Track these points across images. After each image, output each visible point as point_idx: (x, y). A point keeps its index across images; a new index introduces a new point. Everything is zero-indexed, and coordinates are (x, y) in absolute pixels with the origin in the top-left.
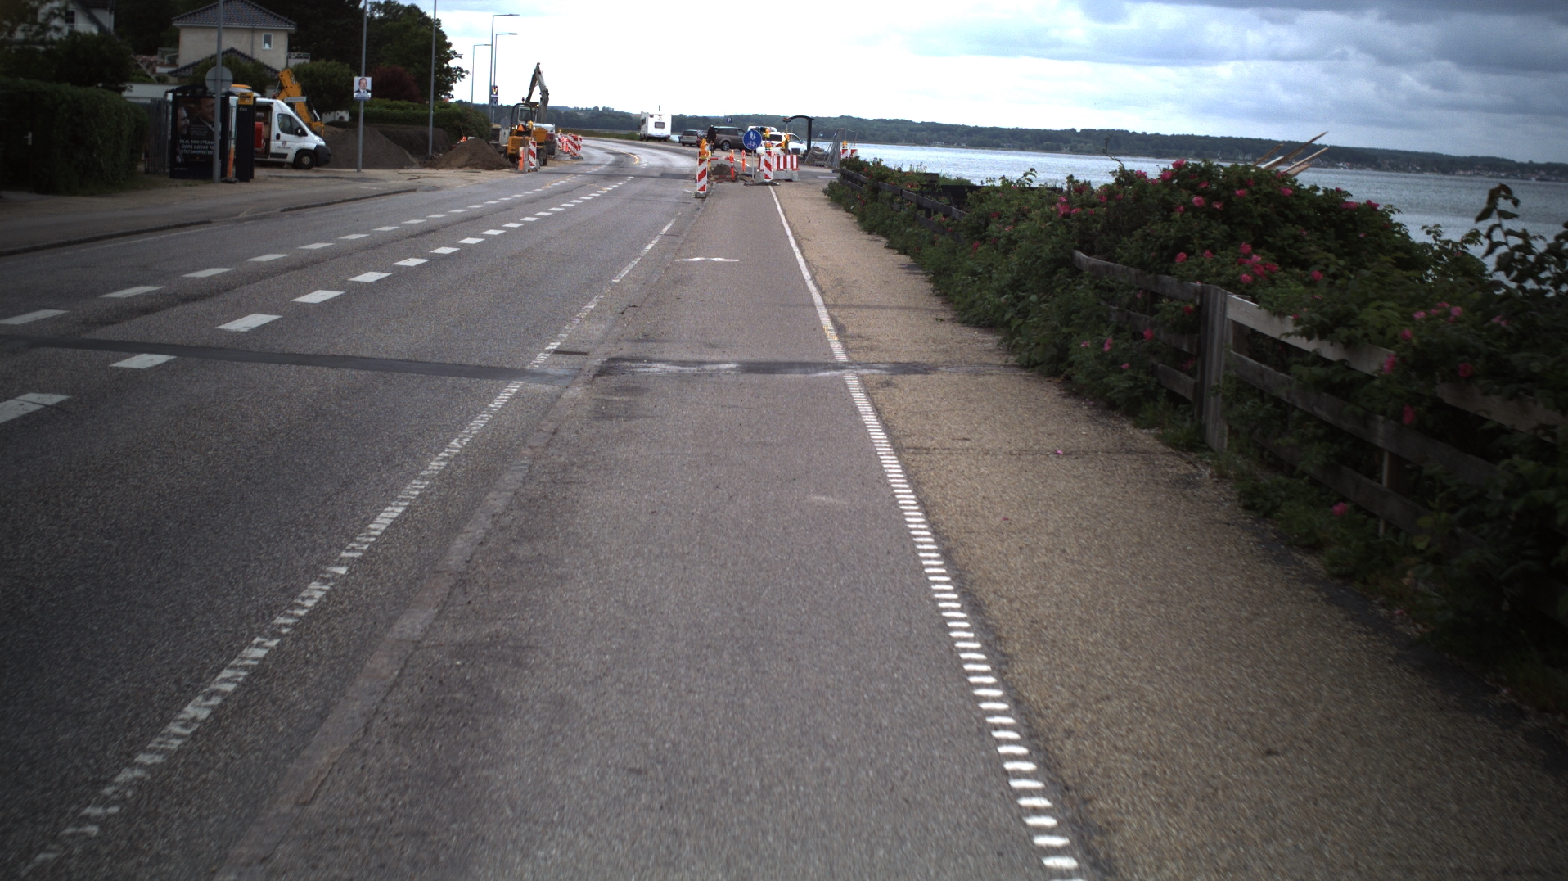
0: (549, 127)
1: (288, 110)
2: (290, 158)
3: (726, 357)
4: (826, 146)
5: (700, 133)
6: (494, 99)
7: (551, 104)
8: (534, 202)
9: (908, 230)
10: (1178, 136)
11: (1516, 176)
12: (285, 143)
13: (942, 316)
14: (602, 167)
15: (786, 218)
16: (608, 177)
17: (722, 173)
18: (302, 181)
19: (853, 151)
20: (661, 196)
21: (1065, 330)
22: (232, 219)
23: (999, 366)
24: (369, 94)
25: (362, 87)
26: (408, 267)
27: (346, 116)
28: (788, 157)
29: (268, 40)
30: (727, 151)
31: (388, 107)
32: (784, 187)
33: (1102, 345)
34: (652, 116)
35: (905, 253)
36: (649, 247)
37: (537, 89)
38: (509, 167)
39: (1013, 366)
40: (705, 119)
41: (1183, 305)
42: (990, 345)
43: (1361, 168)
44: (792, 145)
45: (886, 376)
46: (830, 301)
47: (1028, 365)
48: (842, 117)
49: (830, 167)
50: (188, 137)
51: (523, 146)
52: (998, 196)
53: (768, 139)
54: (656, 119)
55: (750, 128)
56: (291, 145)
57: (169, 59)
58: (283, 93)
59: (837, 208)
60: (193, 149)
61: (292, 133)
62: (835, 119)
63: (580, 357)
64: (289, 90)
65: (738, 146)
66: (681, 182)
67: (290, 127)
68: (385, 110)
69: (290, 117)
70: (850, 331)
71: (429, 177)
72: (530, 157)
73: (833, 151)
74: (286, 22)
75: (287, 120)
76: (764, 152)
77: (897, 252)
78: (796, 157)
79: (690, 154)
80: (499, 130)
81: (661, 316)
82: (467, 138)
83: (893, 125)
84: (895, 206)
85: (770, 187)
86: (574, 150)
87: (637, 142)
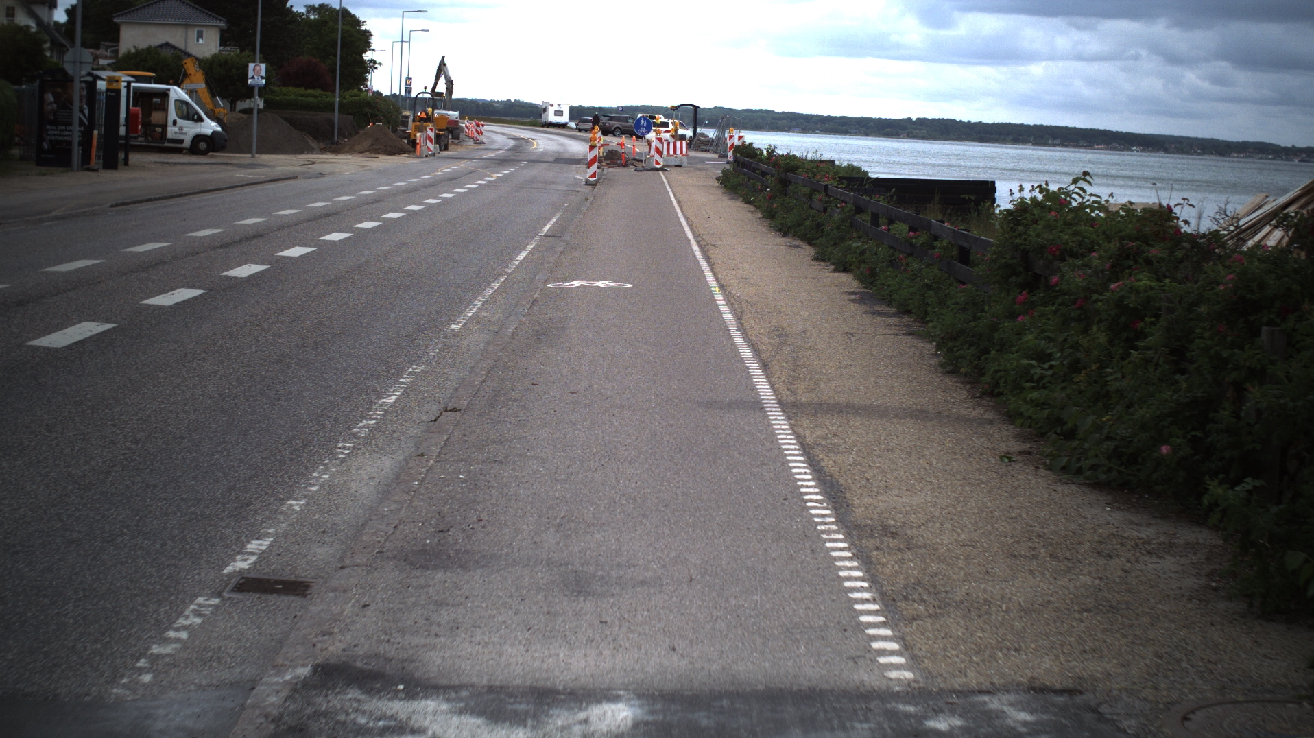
0: (454, 114)
1: (186, 98)
2: (187, 144)
4: (711, 133)
6: (408, 91)
7: (455, 96)
11: (1281, 158)
12: (181, 128)
14: (500, 152)
15: (682, 211)
16: (503, 162)
17: (613, 158)
19: (740, 138)
20: (551, 183)
24: (264, 81)
28: (678, 144)
29: (200, 35)
30: (618, 136)
31: (302, 96)
32: (674, 172)
34: (552, 105)
35: (846, 270)
36: (522, 256)
37: (442, 80)
43: (1151, 151)
44: (680, 131)
48: (715, 107)
49: (718, 153)
50: (55, 123)
51: (423, 132)
53: (658, 126)
54: (556, 108)
55: (639, 116)
56: (190, 130)
58: (183, 80)
60: (60, 135)
61: (189, 119)
62: (709, 109)
64: (191, 78)
65: (630, 133)
66: (573, 167)
67: (190, 115)
68: (300, 98)
69: (187, 104)
71: (324, 162)
72: (428, 142)
73: (719, 138)
74: (217, 19)
75: (184, 106)
76: (654, 139)
77: (832, 267)
78: (684, 143)
79: (585, 140)
80: (407, 117)
81: (493, 448)
82: (374, 124)
83: (759, 114)
84: (817, 204)
85: (661, 173)
86: (477, 135)
87: (537, 128)
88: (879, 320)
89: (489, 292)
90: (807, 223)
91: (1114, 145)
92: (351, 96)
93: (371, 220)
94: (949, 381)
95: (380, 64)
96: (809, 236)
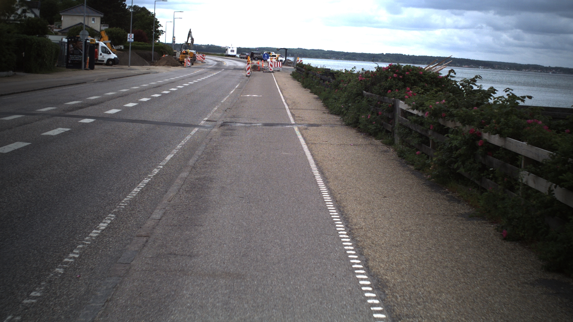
0: (194, 51)
1: (104, 45)
2: (105, 62)
3: (258, 122)
4: (292, 59)
5: (247, 54)
6: (174, 41)
7: (194, 43)
8: (191, 78)
9: (317, 87)
11: (544, 71)
12: (103, 56)
13: (325, 112)
14: (213, 66)
15: (277, 83)
16: (215, 69)
17: (255, 68)
18: (110, 70)
19: (301, 61)
20: (234, 76)
21: (358, 113)
22: (92, 82)
23: (340, 125)
24: (133, 40)
25: (131, 37)
26: (156, 97)
27: (122, 47)
28: (278, 63)
29: (93, 20)
30: (257, 60)
31: (137, 44)
32: (277, 73)
33: (368, 117)
34: (230, 48)
36: (232, 92)
37: (190, 38)
38: (180, 66)
39: (344, 125)
40: (248, 49)
41: (389, 105)
42: (338, 120)
43: (488, 68)
44: (280, 59)
45: (306, 127)
46: (290, 108)
47: (348, 125)
49: (293, 66)
50: (73, 54)
51: (186, 58)
52: (344, 75)
53: (271, 56)
54: (231, 49)
55: (265, 52)
56: (106, 57)
57: (58, 26)
58: (102, 39)
60: (75, 58)
61: (106, 53)
63: (215, 122)
64: (104, 38)
65: (261, 59)
66: (241, 71)
67: (105, 51)
69: (105, 48)
70: (296, 115)
71: (153, 69)
72: (188, 62)
73: (294, 61)
74: (100, 13)
76: (270, 61)
77: (313, 94)
78: (281, 63)
80: (176, 52)
81: (238, 111)
82: (165, 55)
83: (317, 51)
85: (272, 73)
86: (203, 60)
87: (224, 57)
89: (227, 97)
91: (472, 65)
92: (156, 45)
95: (165, 32)
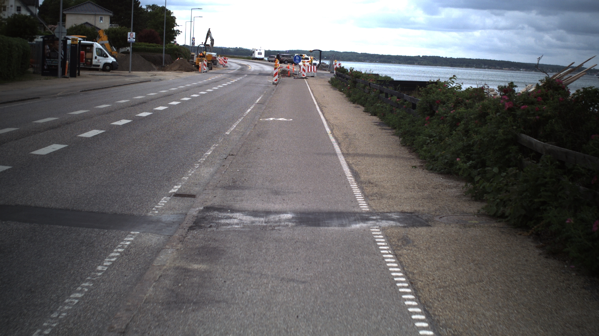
0: (214, 54)
1: (101, 47)
2: (101, 67)
3: (285, 206)
4: (327, 62)
6: (193, 43)
7: (214, 46)
8: (209, 84)
9: (375, 103)
10: (459, 58)
12: (99, 60)
13: (414, 163)
14: (235, 71)
15: (313, 94)
16: (236, 75)
17: (284, 73)
19: (339, 64)
20: (258, 83)
22: (52, 96)
24: (134, 40)
25: (131, 36)
28: (312, 67)
29: (101, 19)
30: (287, 64)
31: (148, 46)
32: (311, 80)
34: (257, 50)
35: (375, 115)
36: (249, 111)
37: (209, 39)
38: (196, 71)
44: (313, 62)
48: (330, 51)
49: (330, 71)
50: (49, 58)
51: (202, 62)
52: (438, 90)
53: (304, 59)
54: (258, 51)
55: (296, 55)
56: (102, 61)
58: (99, 40)
59: (336, 90)
60: (52, 63)
61: (102, 56)
62: (328, 52)
63: (190, 200)
64: (102, 38)
65: (291, 62)
66: (267, 77)
67: (101, 54)
68: (147, 47)
69: (101, 49)
71: (160, 75)
72: (204, 66)
73: (331, 64)
74: (109, 12)
75: (100, 51)
76: (302, 65)
77: (370, 114)
78: (315, 66)
79: (272, 65)
80: (193, 55)
81: (247, 164)
82: (180, 58)
83: (350, 54)
84: (367, 91)
85: (305, 79)
86: (224, 63)
87: (250, 60)
88: (384, 131)
89: (238, 122)
90: (363, 98)
91: (512, 68)
92: (169, 46)
93: (187, 97)
94: (403, 148)
95: (181, 32)
96: (363, 103)
